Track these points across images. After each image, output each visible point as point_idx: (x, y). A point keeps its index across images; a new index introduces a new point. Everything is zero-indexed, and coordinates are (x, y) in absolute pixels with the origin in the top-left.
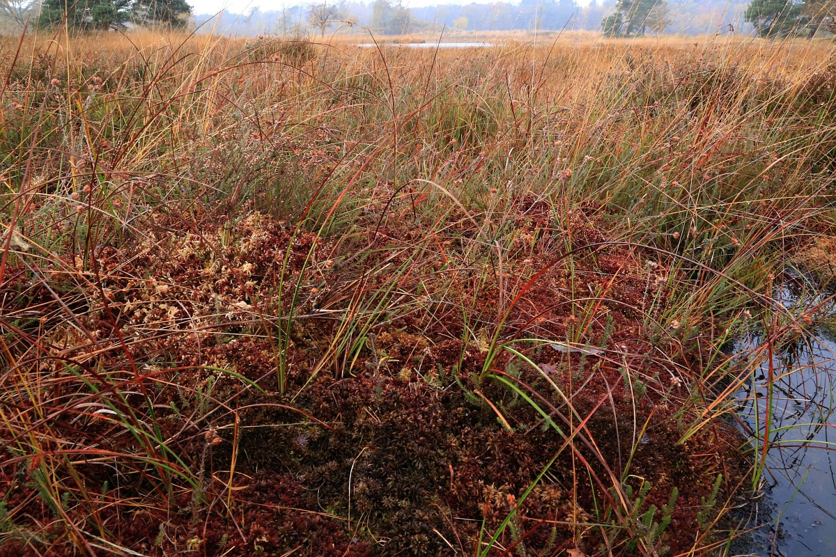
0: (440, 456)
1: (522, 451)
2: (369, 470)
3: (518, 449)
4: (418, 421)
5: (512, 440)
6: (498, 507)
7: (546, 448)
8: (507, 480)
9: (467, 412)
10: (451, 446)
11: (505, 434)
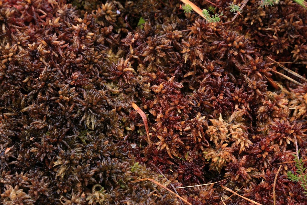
0: (113, 95)
1: (241, 47)
2: (11, 159)
3: (233, 47)
4: (55, 47)
5: (217, 35)
6: (242, 148)
7: (272, 32)
8: (235, 102)
9: (117, 7)
10: (125, 73)
11: (204, 28)
